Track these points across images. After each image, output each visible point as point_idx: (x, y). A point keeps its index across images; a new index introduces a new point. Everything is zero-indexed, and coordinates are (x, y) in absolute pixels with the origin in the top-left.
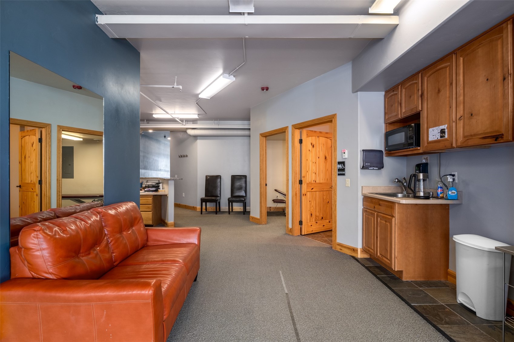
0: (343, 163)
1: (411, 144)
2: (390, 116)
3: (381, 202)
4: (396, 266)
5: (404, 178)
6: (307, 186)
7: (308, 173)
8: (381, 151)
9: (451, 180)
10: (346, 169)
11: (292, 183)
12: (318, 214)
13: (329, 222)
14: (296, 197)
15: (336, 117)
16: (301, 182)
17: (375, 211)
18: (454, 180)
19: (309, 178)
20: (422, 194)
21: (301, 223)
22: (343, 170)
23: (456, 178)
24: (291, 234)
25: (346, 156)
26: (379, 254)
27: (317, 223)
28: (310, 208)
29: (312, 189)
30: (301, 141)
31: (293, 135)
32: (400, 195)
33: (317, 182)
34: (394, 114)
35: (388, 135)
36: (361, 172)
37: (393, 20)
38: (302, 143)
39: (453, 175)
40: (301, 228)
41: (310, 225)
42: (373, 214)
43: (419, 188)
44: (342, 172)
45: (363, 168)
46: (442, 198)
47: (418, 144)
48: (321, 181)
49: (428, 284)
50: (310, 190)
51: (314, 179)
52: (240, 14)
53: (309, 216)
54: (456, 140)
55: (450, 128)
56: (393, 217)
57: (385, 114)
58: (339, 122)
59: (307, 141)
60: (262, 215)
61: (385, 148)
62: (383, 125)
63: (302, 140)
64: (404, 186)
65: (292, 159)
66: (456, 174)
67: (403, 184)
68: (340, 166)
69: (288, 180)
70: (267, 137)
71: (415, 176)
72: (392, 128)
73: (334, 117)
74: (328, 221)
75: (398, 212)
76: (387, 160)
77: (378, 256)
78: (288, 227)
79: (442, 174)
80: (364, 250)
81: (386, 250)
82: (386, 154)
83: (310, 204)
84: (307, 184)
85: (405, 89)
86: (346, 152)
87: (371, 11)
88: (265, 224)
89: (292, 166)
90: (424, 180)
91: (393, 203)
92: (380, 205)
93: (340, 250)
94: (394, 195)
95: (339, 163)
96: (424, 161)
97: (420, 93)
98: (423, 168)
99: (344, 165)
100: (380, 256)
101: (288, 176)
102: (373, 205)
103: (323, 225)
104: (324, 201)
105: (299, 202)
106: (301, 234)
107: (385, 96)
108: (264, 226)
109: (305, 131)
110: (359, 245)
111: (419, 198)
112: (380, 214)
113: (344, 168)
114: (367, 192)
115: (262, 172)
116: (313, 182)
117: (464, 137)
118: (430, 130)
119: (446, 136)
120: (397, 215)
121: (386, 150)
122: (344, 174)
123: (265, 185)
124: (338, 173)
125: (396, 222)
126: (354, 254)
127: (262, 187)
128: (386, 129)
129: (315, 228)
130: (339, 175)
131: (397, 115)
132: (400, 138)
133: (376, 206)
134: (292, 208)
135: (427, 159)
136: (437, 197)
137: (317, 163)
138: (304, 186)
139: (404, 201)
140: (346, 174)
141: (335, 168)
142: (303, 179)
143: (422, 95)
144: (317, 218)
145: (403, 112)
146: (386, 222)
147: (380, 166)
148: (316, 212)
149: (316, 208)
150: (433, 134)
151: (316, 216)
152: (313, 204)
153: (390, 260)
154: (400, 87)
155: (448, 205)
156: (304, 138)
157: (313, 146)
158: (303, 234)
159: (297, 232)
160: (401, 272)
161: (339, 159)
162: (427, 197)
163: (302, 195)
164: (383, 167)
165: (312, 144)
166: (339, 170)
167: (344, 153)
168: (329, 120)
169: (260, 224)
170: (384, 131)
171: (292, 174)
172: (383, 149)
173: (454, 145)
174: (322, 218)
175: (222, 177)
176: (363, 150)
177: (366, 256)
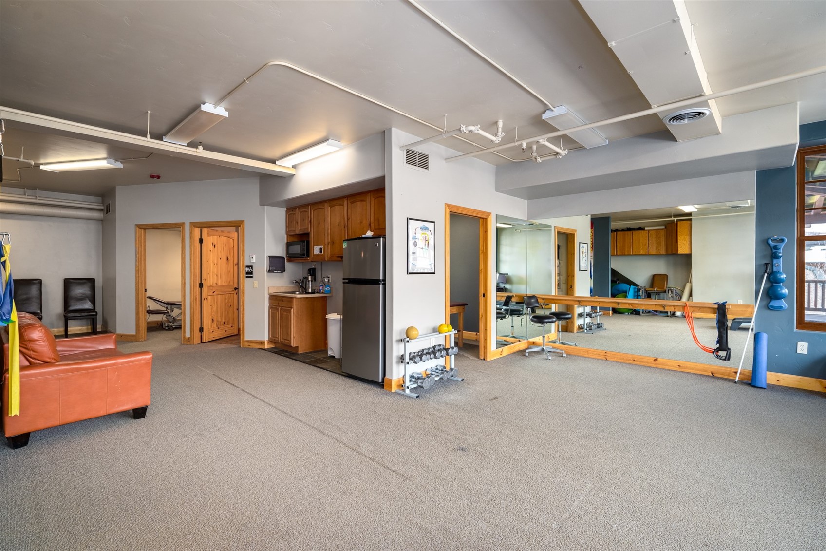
0: (251, 267)
1: (304, 255)
2: (290, 230)
3: (284, 299)
4: (294, 344)
5: (300, 280)
6: (209, 290)
7: (209, 276)
8: (283, 258)
9: (327, 281)
10: (254, 272)
11: (191, 286)
12: (220, 319)
13: (232, 327)
14: (196, 302)
15: (244, 224)
16: (201, 285)
17: (279, 306)
18: (329, 280)
19: (209, 281)
20: (310, 291)
21: (201, 330)
22: (251, 273)
23: (330, 279)
24: (189, 343)
25: (254, 260)
26: (282, 339)
27: (219, 328)
28: (212, 313)
29: (214, 292)
30: (201, 241)
31: (191, 233)
32: (297, 293)
33: (219, 284)
34: (293, 229)
35: (289, 245)
36: (267, 275)
37: (292, 172)
38: (202, 242)
39: (329, 277)
40: (201, 336)
41: (212, 331)
42: (277, 309)
43: (309, 287)
44: (250, 274)
45: (269, 271)
46: (323, 293)
47: (308, 255)
48: (223, 284)
49: (314, 352)
50: (211, 293)
51: (215, 281)
52: (175, 144)
53: (210, 322)
54: (327, 256)
55: (324, 247)
56: (292, 308)
57: (287, 227)
58: (248, 228)
59: (208, 241)
60: (140, 329)
61: (287, 254)
62: (285, 236)
63: (202, 239)
64: (300, 285)
65: (191, 260)
66: (330, 276)
67: (299, 284)
68: (248, 270)
69: (185, 283)
70: (146, 230)
71: (306, 278)
72: (292, 239)
73: (242, 224)
74: (230, 326)
75: (295, 305)
76: (288, 265)
77: (282, 341)
78: (184, 337)
79: (323, 277)
80: (271, 341)
81: (287, 334)
82: (287, 259)
83: (212, 309)
84: (208, 287)
85: (301, 212)
86: (254, 257)
87: (277, 162)
88: (145, 340)
89: (190, 268)
90: (311, 281)
91: (292, 298)
92: (283, 301)
93: (248, 347)
94: (294, 293)
95: (247, 266)
96: (313, 267)
97: (309, 220)
98: (312, 272)
99: (252, 268)
100: (283, 340)
101: (185, 279)
102: (277, 302)
103: (225, 330)
104: (226, 305)
105: (200, 307)
106: (201, 342)
107: (286, 211)
108: (144, 342)
109: (205, 230)
110: (266, 338)
111: (308, 293)
112: (283, 308)
113: (252, 272)
114: (272, 291)
115: (141, 274)
116: (214, 285)
117: (330, 255)
118: (315, 247)
119: (323, 253)
120: (294, 306)
121: (287, 257)
122: (252, 277)
123: (143, 290)
124: (245, 276)
125: (294, 311)
126: (261, 347)
127: (140, 292)
128: (287, 239)
129: (217, 334)
130: (247, 277)
131: (295, 231)
132: (297, 249)
133: (280, 302)
134: (191, 314)
135: (315, 265)
136: (320, 293)
137: (219, 264)
138: (205, 289)
139: (299, 296)
140: (254, 277)
141: (243, 271)
142: (203, 282)
143: (310, 221)
144: (219, 323)
145: (298, 230)
146: (287, 313)
147: (283, 270)
148: (217, 317)
149: (217, 313)
150: (316, 250)
151: (218, 321)
152: (215, 308)
153: (290, 341)
154: (297, 209)
155: (326, 297)
156: (204, 237)
157: (215, 246)
158: (204, 341)
159: (197, 339)
160: (297, 348)
161: (247, 263)
162: (313, 293)
163: (203, 299)
164: (285, 271)
165: (213, 244)
166: (247, 273)
167: (252, 258)
168: (237, 225)
169: (137, 341)
170: (285, 241)
171: (191, 276)
172: (285, 256)
173: (326, 259)
174: (224, 323)
175: (43, 282)
176: (269, 257)
177: (272, 346)
